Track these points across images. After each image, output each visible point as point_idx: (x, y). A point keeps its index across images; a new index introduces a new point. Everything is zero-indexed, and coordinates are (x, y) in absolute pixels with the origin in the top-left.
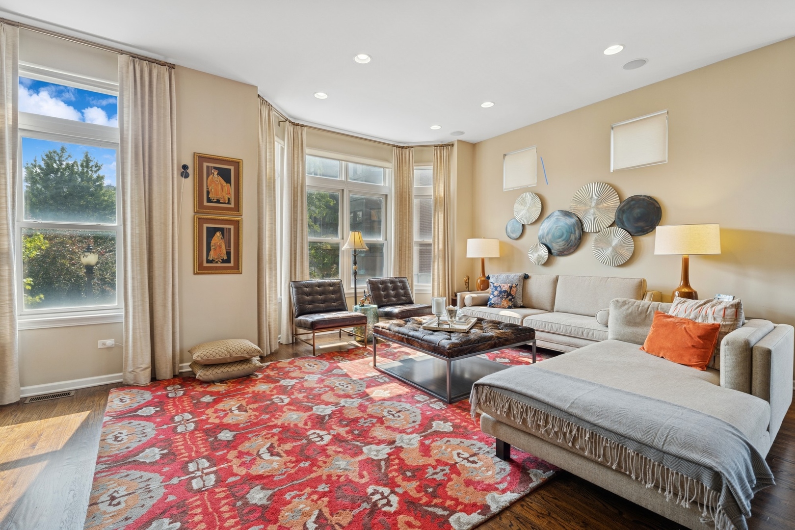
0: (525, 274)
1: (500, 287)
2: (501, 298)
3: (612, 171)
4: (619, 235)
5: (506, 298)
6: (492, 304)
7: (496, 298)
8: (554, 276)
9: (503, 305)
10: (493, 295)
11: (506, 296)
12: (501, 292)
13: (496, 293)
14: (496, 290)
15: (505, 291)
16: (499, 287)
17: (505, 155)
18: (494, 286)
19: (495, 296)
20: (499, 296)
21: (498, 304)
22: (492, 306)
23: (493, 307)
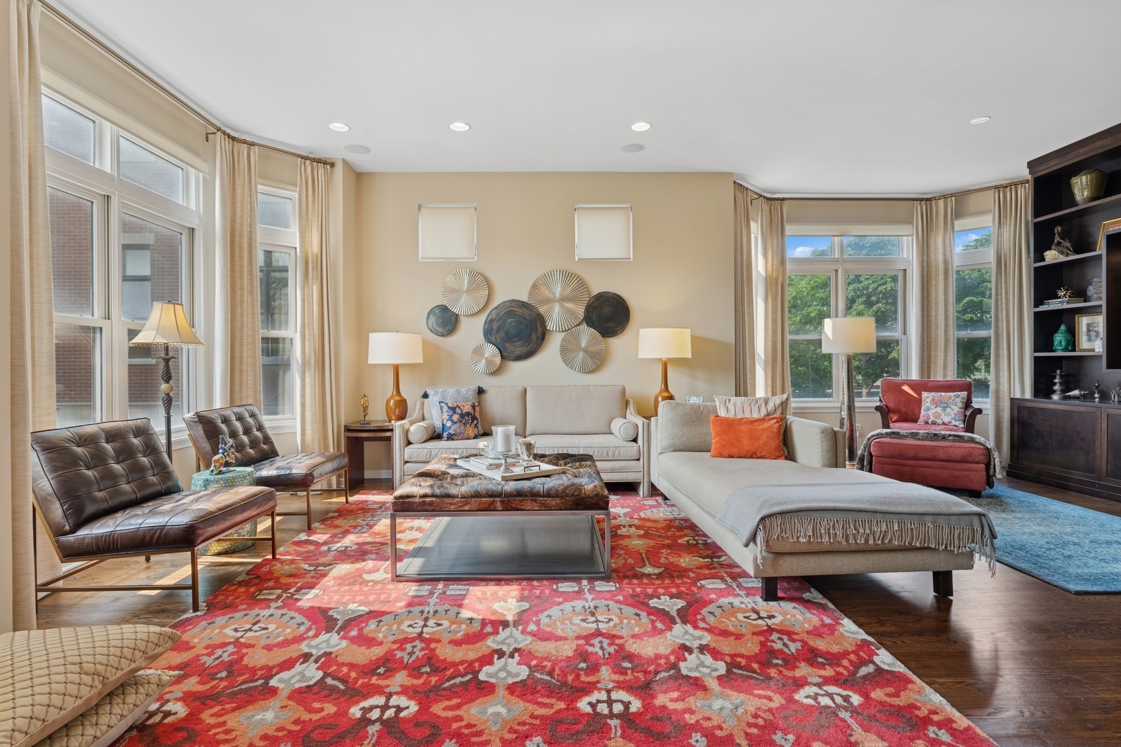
0: (479, 387)
1: (459, 408)
2: (464, 423)
3: (577, 259)
4: (587, 334)
5: (471, 423)
6: (452, 435)
7: (458, 425)
8: (521, 388)
9: (468, 434)
10: (452, 421)
11: (470, 421)
12: (462, 416)
13: (456, 418)
14: (455, 413)
15: (468, 414)
16: (457, 409)
17: (420, 207)
18: (449, 408)
19: (456, 423)
20: (461, 421)
21: (460, 433)
22: (450, 438)
23: (453, 440)
